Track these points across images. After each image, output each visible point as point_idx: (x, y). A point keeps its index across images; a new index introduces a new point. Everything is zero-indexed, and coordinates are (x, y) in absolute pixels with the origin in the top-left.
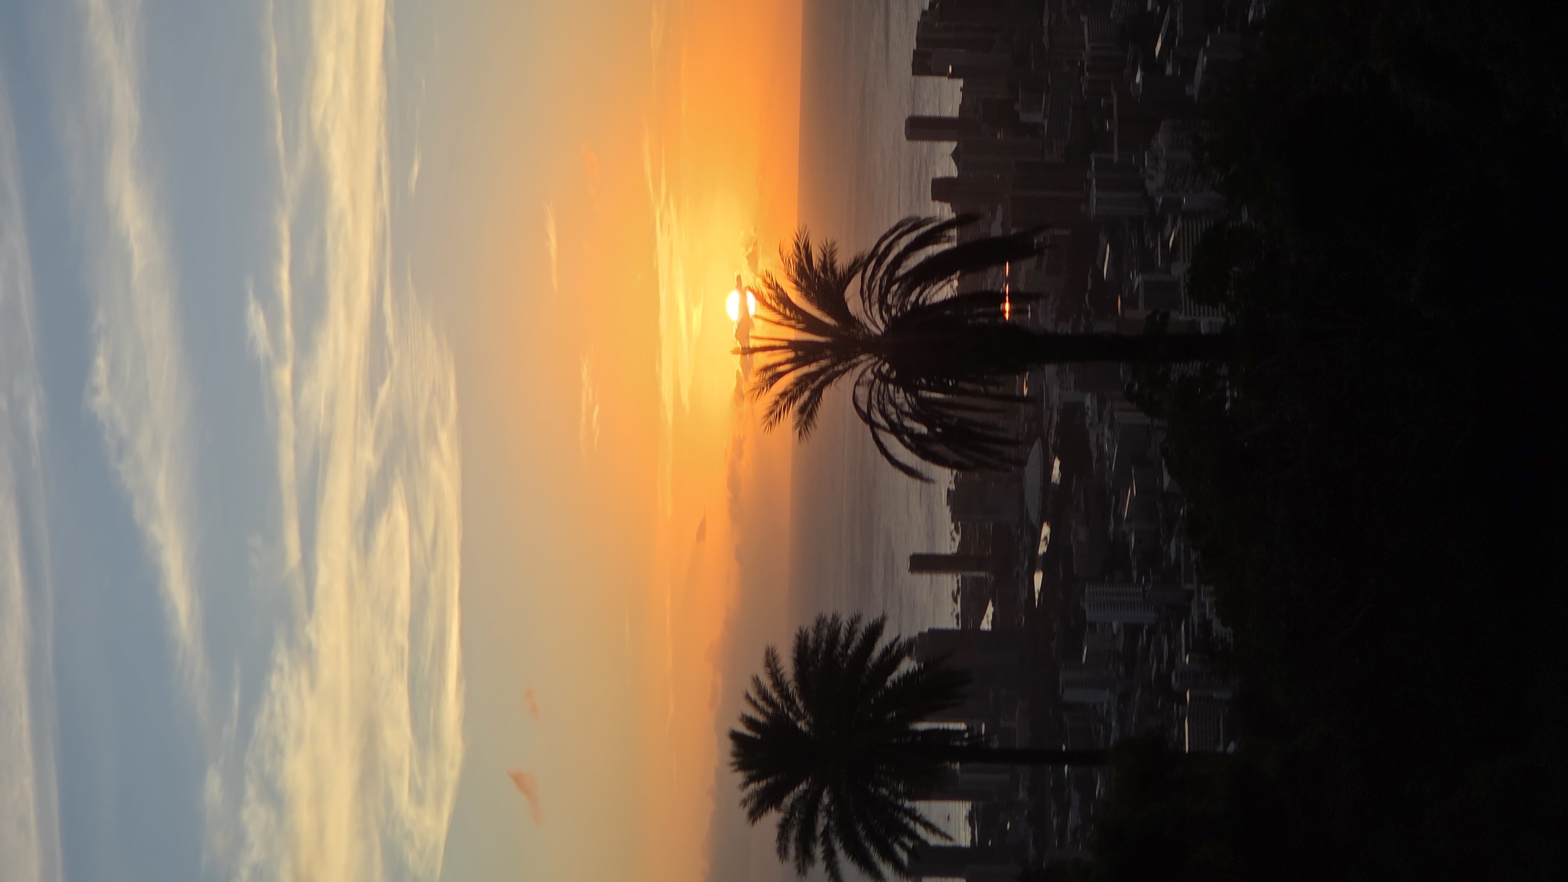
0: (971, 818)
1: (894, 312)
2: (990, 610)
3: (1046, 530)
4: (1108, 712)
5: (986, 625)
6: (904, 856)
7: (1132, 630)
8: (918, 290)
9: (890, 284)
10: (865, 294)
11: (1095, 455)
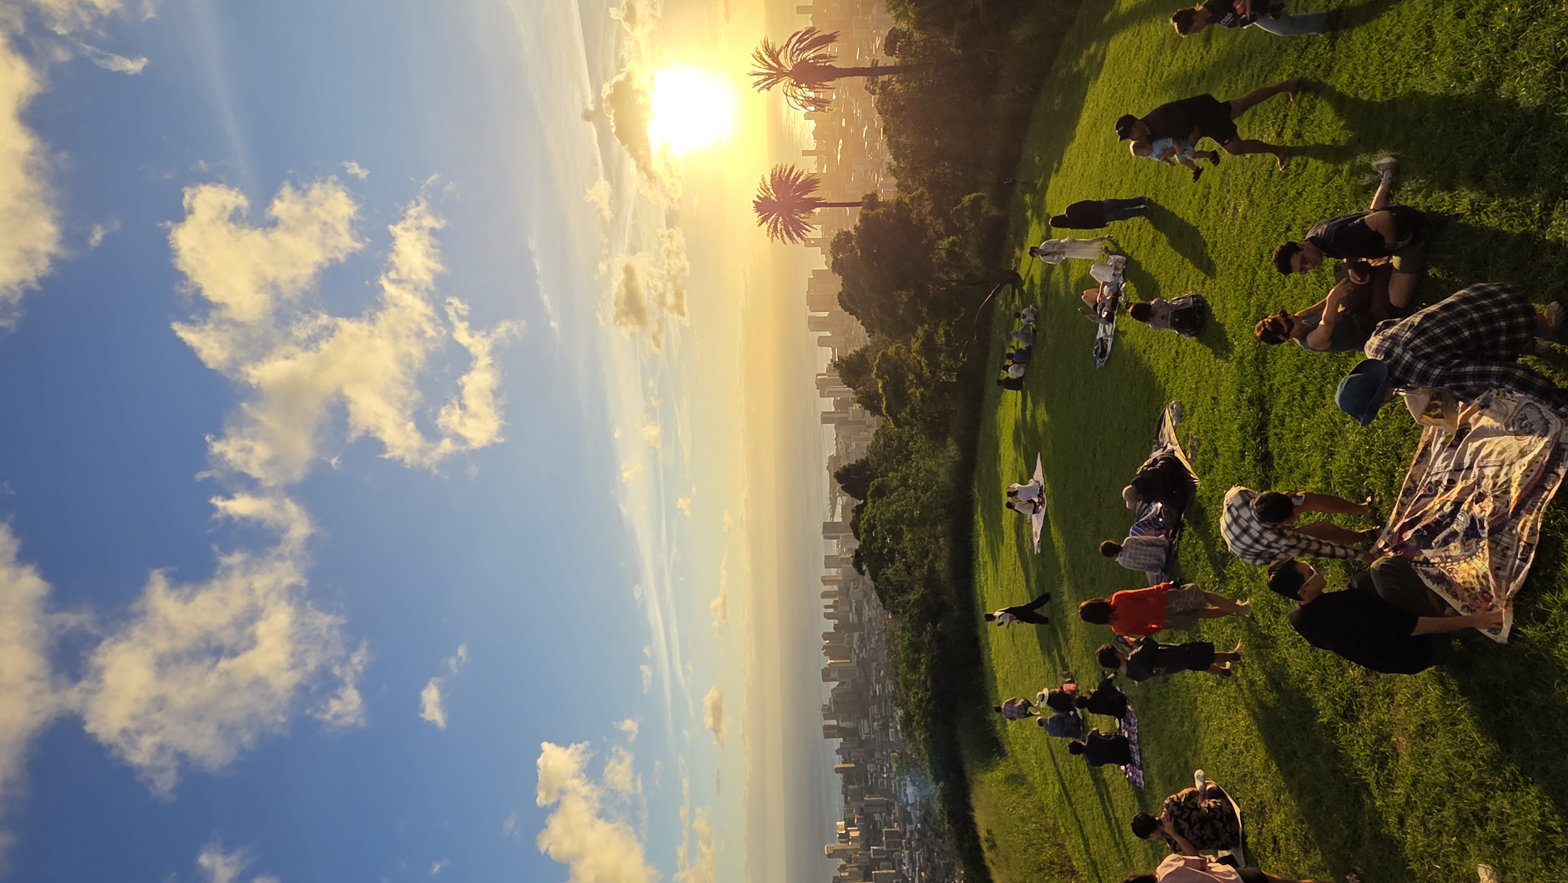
1: (794, 63)
2: (825, 166)
3: (841, 142)
5: (825, 171)
7: (866, 171)
8: (801, 55)
10: (786, 58)
11: (855, 116)
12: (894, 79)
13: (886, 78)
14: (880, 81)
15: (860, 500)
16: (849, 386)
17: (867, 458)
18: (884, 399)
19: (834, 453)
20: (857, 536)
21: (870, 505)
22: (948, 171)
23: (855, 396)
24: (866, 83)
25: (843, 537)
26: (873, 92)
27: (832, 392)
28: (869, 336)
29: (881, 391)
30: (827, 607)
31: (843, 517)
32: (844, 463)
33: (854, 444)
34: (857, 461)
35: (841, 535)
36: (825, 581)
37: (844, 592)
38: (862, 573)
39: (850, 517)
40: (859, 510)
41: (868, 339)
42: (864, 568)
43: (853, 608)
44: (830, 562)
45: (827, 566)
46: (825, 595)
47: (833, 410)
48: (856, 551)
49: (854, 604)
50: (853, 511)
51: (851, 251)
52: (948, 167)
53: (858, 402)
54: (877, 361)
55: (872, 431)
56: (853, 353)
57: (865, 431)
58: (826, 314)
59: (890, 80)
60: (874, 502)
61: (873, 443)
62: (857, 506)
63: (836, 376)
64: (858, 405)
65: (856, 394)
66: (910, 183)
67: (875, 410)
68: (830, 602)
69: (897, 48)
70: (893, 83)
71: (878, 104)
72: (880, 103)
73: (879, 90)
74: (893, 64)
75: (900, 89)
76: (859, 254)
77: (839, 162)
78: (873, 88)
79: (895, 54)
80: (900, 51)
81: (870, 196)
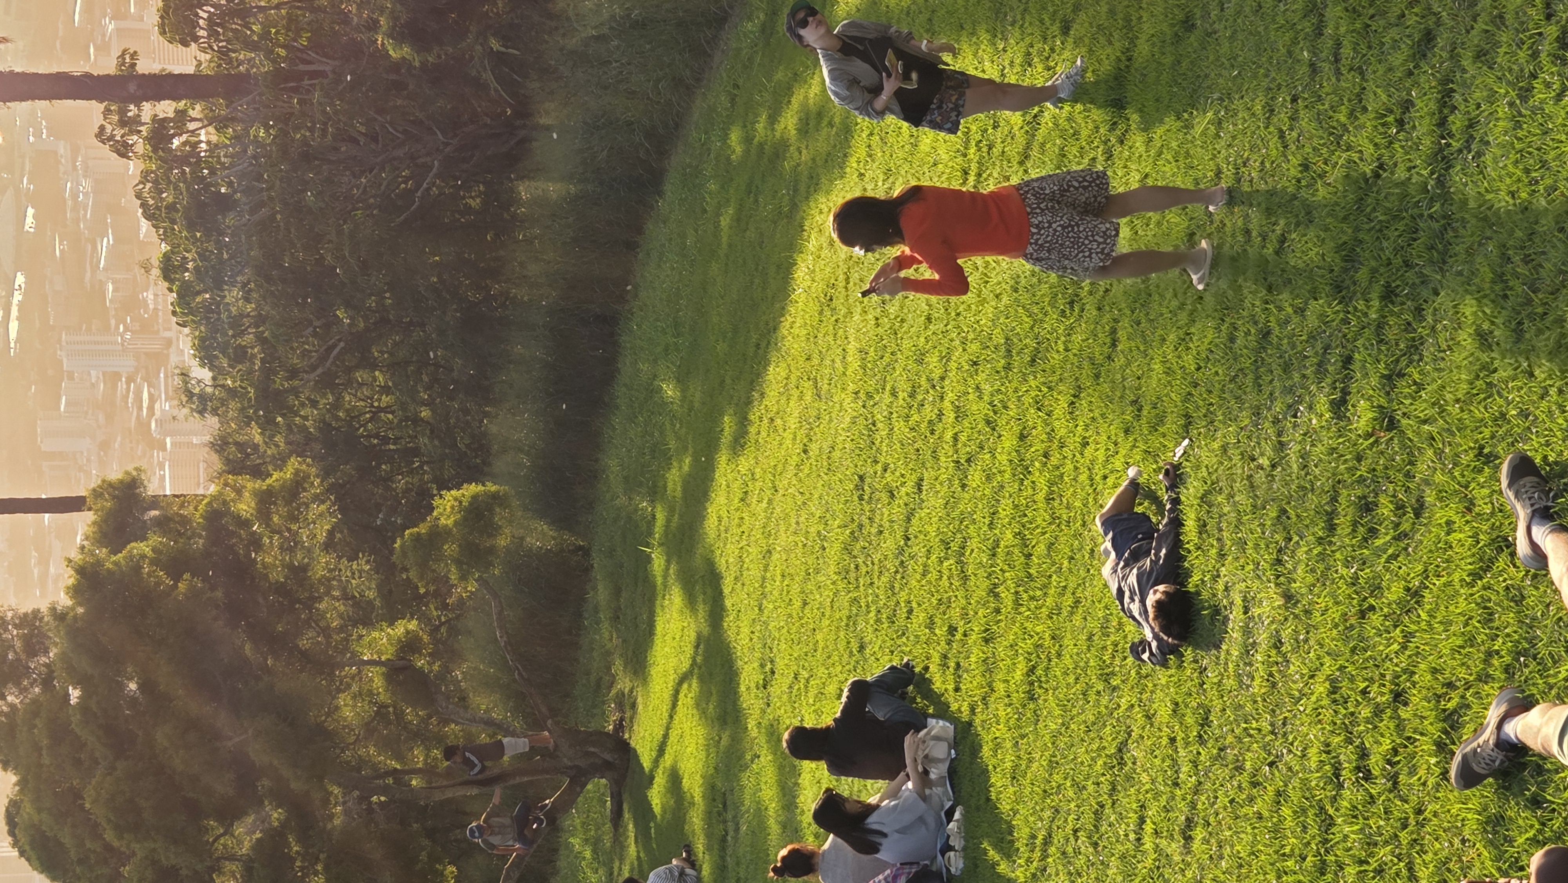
3: (20, 279)
4: (88, 460)
7: (111, 378)
11: (70, 203)
12: (196, 112)
13: (166, 108)
14: (146, 117)
22: (386, 400)
24: (99, 120)
26: (123, 150)
51: (47, 682)
52: (386, 390)
59: (181, 115)
66: (258, 439)
69: (201, 22)
70: (191, 126)
71: (141, 186)
72: (149, 185)
73: (145, 145)
74: (190, 70)
75: (216, 145)
76: (75, 694)
77: (12, 345)
78: (122, 137)
79: (196, 39)
80: (213, 33)
81: (121, 482)
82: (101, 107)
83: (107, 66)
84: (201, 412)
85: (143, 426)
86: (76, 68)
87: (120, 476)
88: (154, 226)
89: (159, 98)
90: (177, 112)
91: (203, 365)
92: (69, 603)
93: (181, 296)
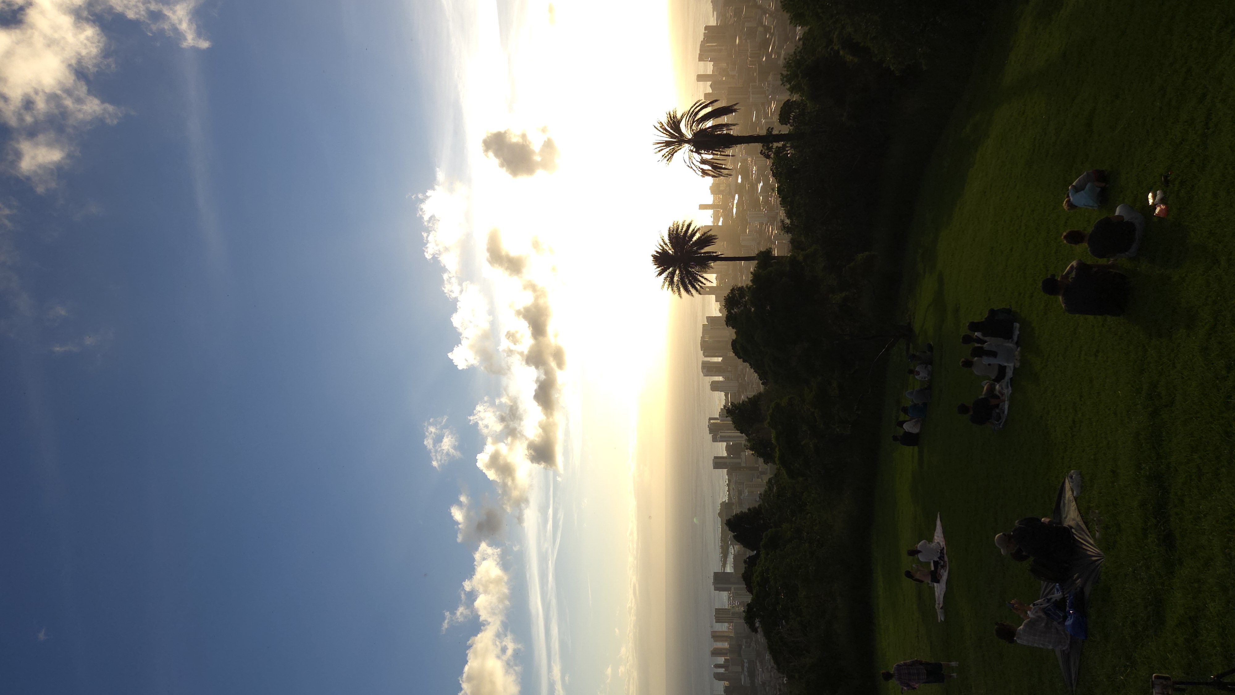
0: (716, 278)
1: (694, 131)
2: (721, 219)
3: (737, 196)
4: (754, 247)
5: (720, 224)
6: (699, 288)
7: (761, 224)
8: (701, 124)
9: (693, 122)
10: (686, 126)
11: (751, 174)
12: (788, 145)
13: (780, 144)
14: (774, 147)
15: (753, 551)
16: (742, 433)
17: (760, 506)
18: (777, 449)
19: (726, 499)
20: (750, 589)
21: (763, 556)
23: (747, 443)
24: (761, 149)
25: (734, 588)
26: (768, 157)
27: (724, 437)
28: (762, 384)
29: (773, 441)
30: (717, 666)
31: (735, 567)
32: (736, 510)
33: (746, 491)
34: (749, 509)
35: (733, 587)
36: (716, 636)
37: (736, 650)
38: (755, 630)
39: (743, 567)
40: (751, 562)
41: (762, 387)
42: (757, 625)
43: (746, 669)
44: (721, 615)
45: (718, 620)
46: (716, 653)
47: (725, 454)
48: (748, 605)
49: (746, 665)
50: (745, 562)
51: (745, 306)
53: (751, 449)
54: (771, 411)
55: (766, 478)
56: (747, 400)
57: (758, 478)
58: (720, 359)
59: (784, 146)
60: (767, 554)
61: (766, 491)
62: (749, 558)
63: (729, 421)
64: (751, 452)
65: (749, 441)
66: (803, 240)
67: (768, 458)
68: (721, 660)
69: (791, 118)
70: (787, 149)
71: (772, 167)
72: (775, 167)
73: (774, 155)
74: (787, 133)
75: (794, 154)
76: (753, 309)
77: (734, 215)
78: (767, 153)
79: (789, 123)
80: (794, 121)
81: (765, 251)
82: (762, 145)
83: (763, 132)
84: (787, 232)
85: (770, 237)
86: (755, 134)
87: (765, 250)
88: (775, 179)
89: (778, 141)
90: (783, 145)
91: (788, 219)
92: (750, 284)
93: (783, 199)
